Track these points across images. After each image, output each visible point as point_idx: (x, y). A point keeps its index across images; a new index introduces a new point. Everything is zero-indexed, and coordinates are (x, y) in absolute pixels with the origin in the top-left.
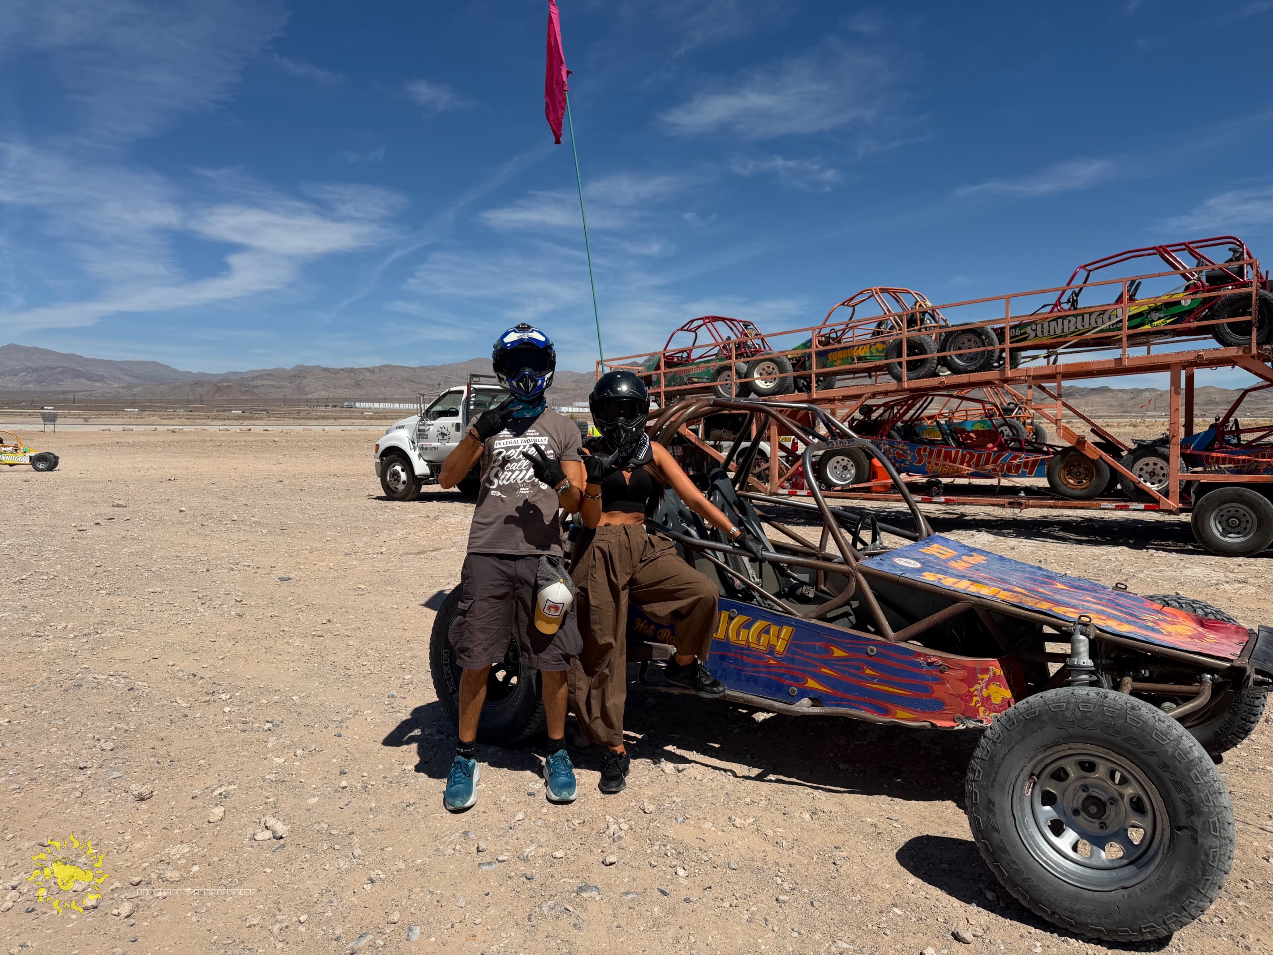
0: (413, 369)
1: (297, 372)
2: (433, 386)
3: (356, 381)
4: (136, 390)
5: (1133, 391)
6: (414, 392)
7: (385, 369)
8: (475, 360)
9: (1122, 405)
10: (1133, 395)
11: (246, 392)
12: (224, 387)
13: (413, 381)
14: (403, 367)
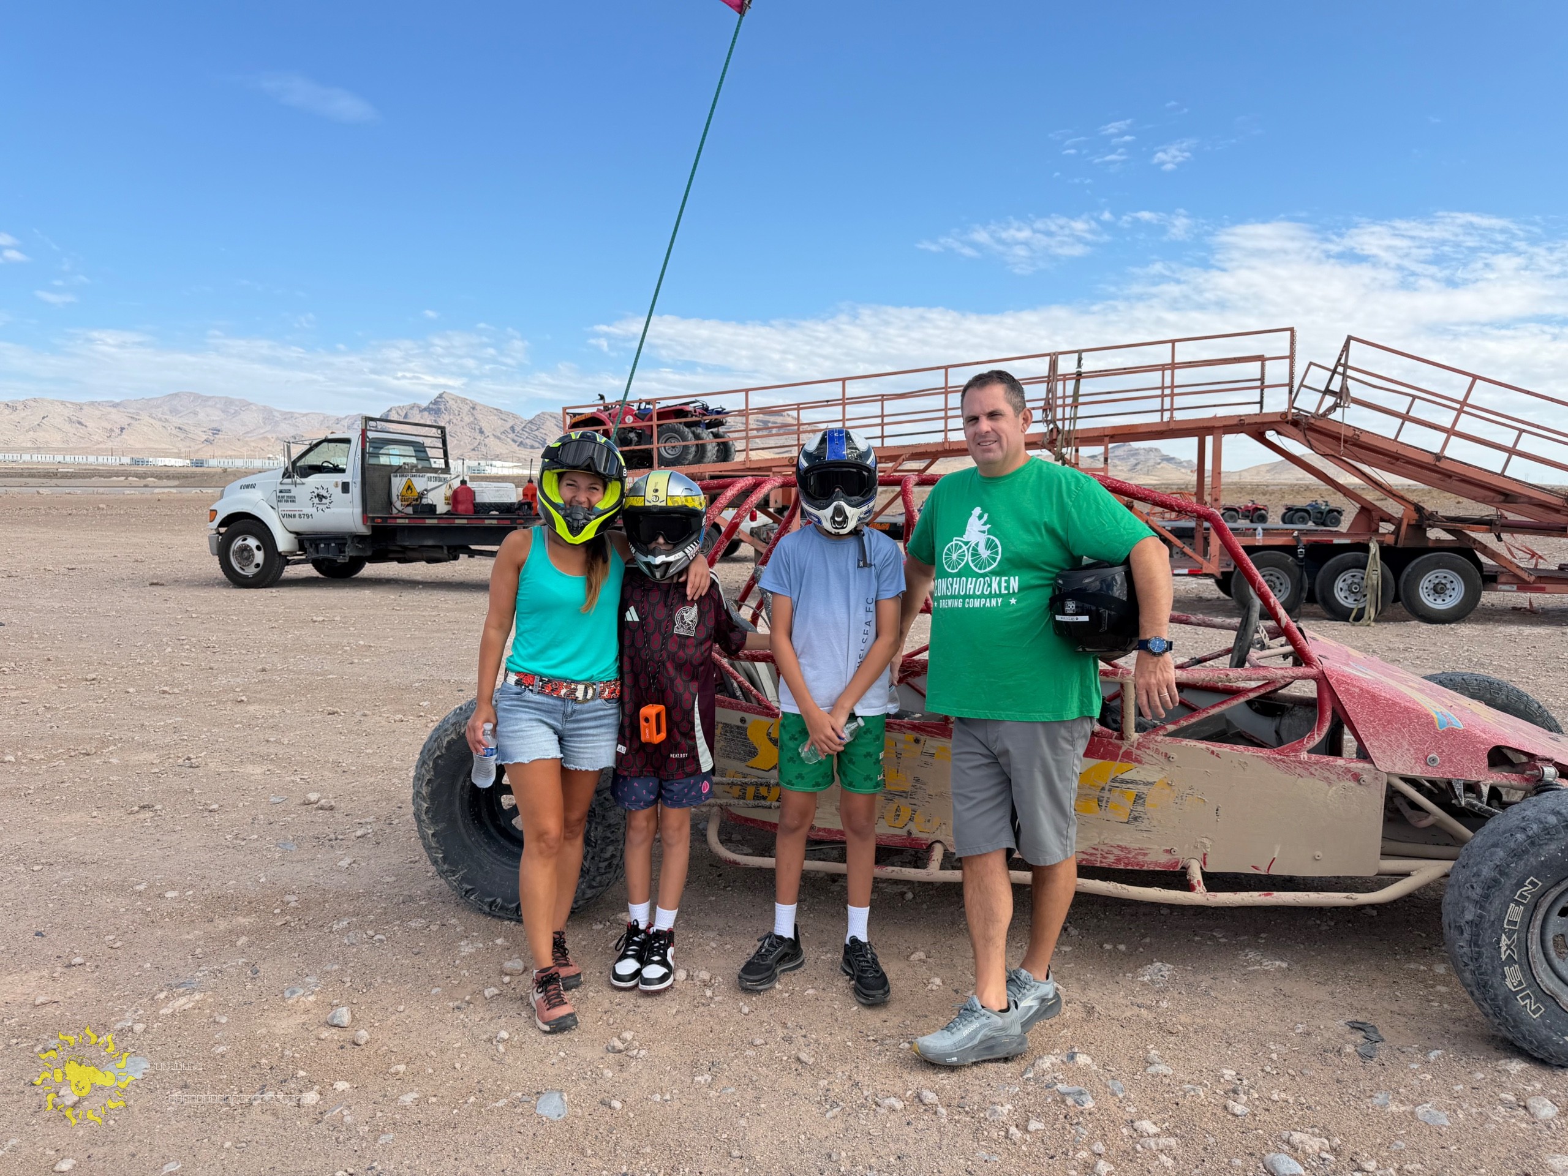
0: (80, 407)
2: (112, 430)
6: (83, 438)
13: (80, 423)
14: (62, 403)
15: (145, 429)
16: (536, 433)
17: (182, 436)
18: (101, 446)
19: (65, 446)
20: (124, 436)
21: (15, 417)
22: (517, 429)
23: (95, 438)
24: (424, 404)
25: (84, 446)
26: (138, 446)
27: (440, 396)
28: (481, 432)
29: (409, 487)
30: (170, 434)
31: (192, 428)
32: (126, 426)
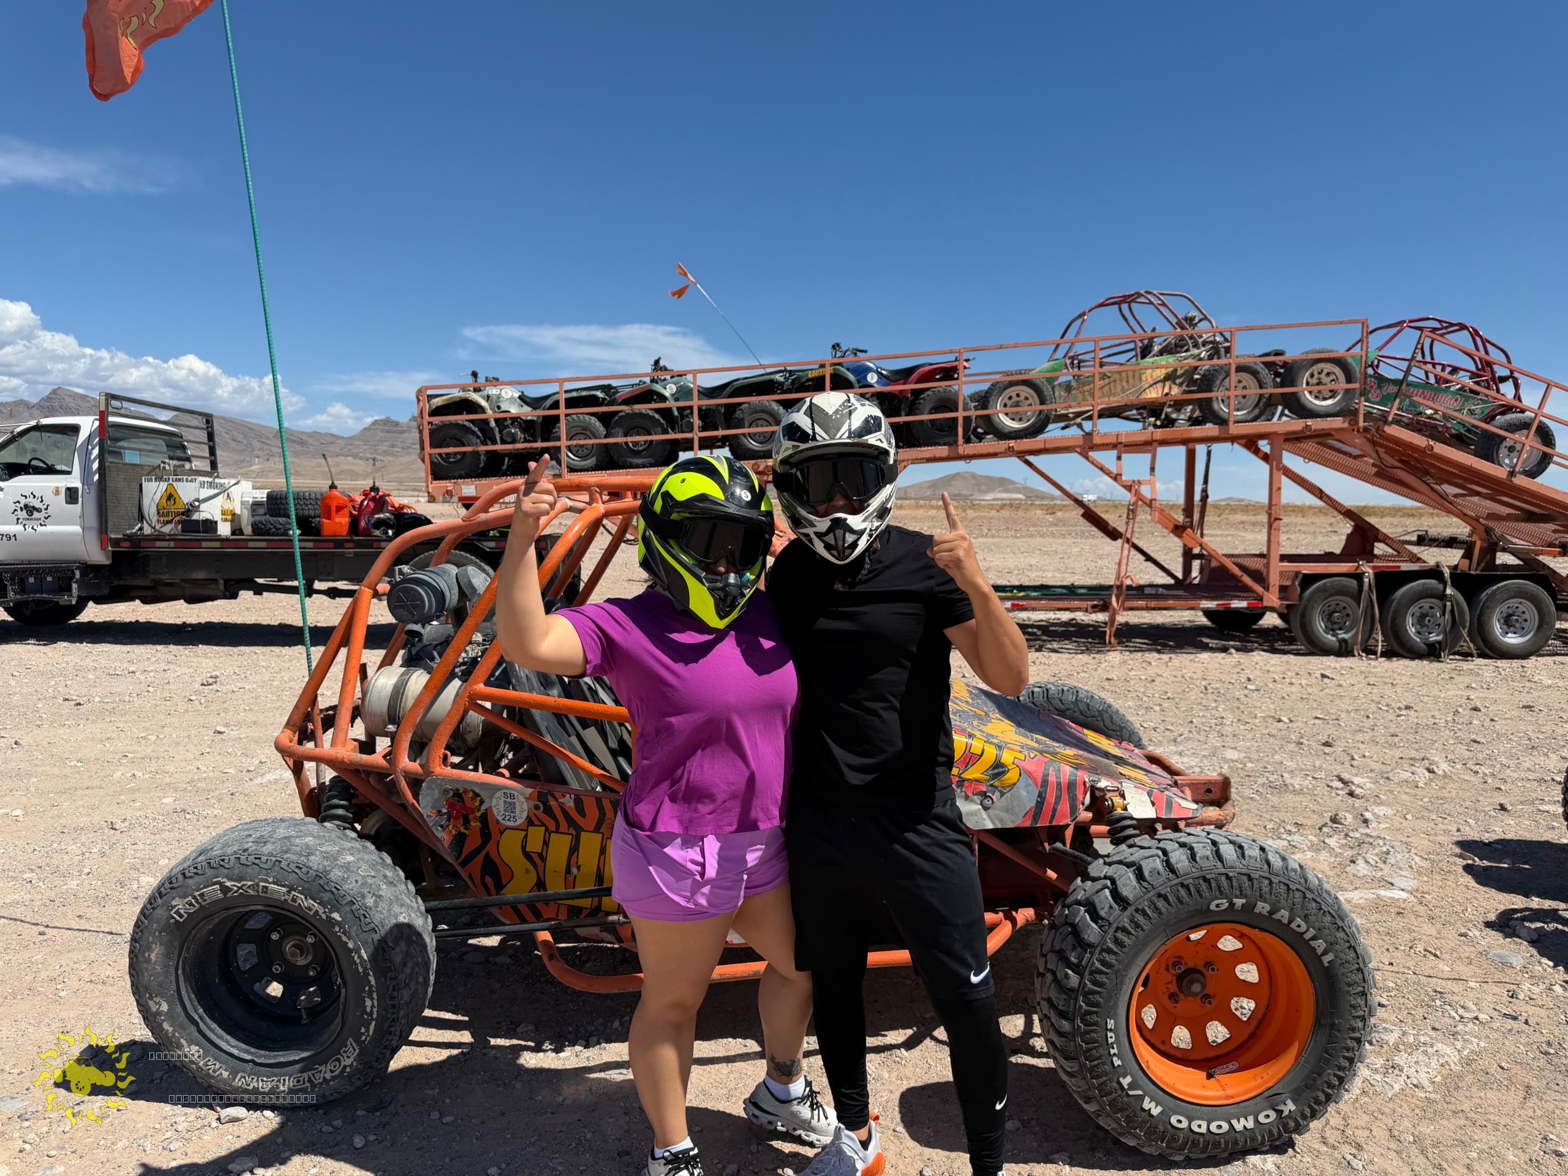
29: (170, 497)
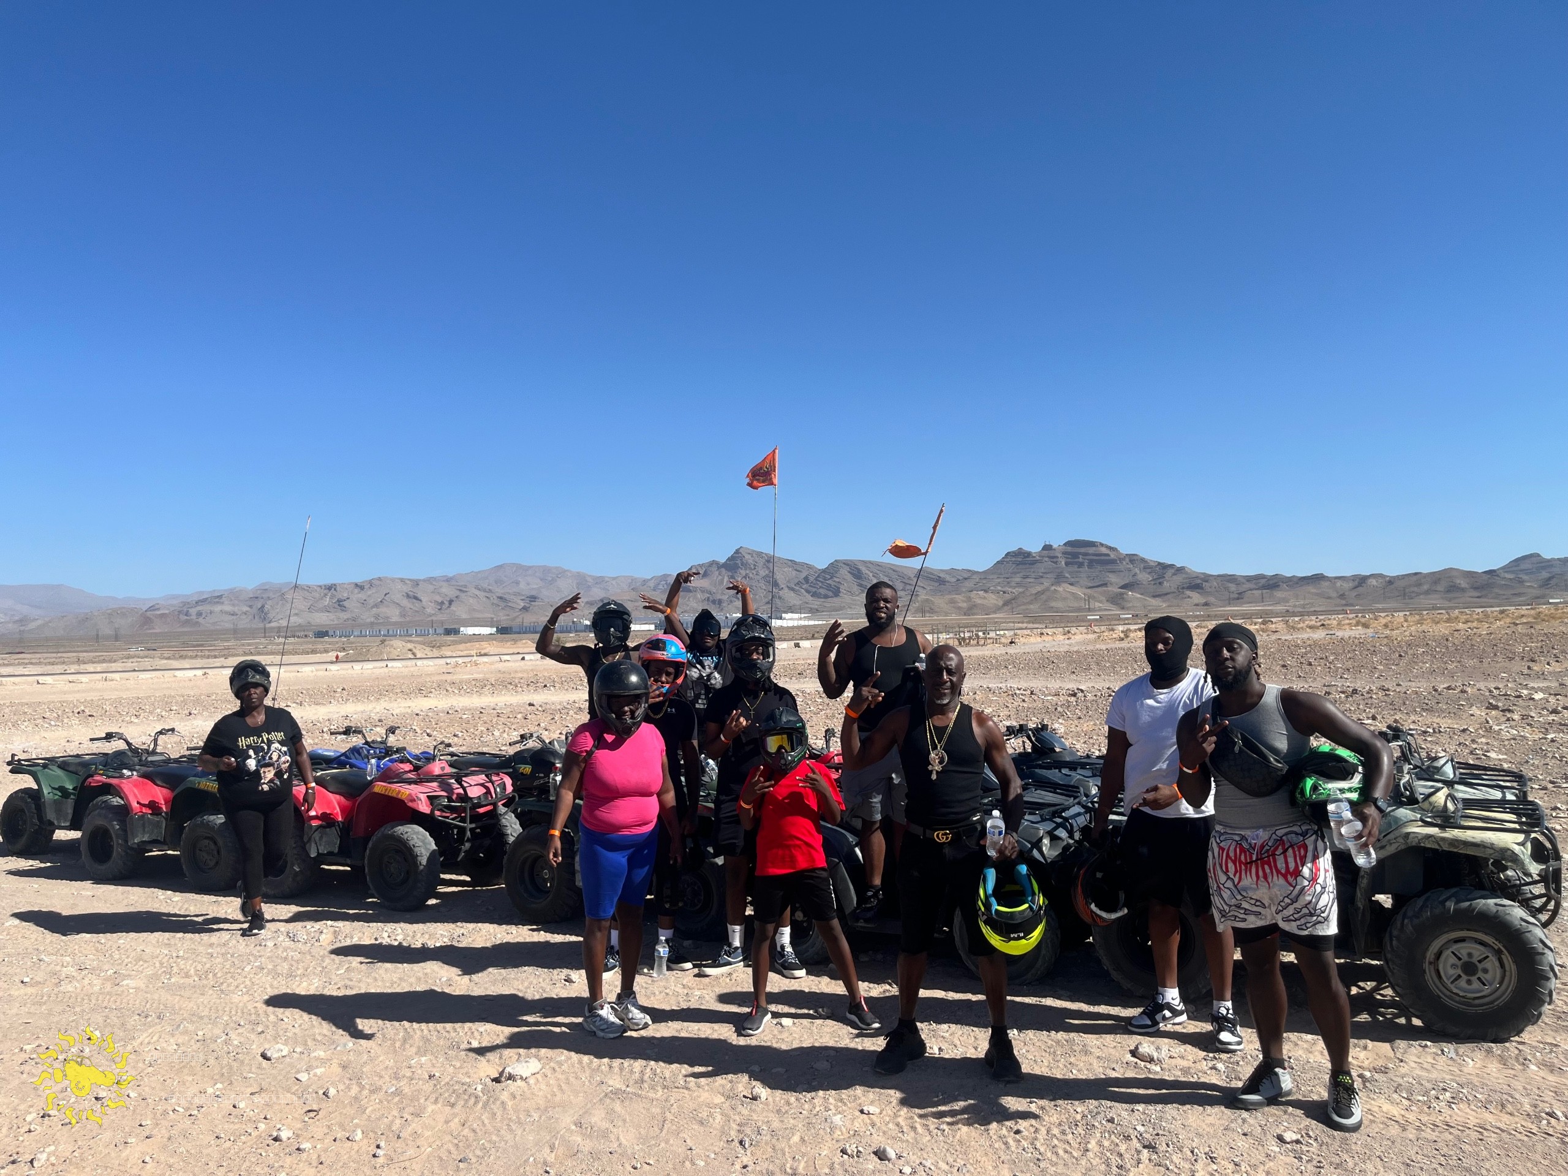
0: (416, 583)
1: (259, 592)
2: (442, 603)
3: (339, 601)
4: (32, 625)
5: (1354, 578)
6: (416, 611)
7: (378, 582)
8: (500, 567)
9: (1342, 596)
10: (1356, 583)
11: (187, 621)
12: (157, 616)
14: (402, 580)
15: (471, 600)
16: (829, 582)
17: (502, 604)
18: (434, 618)
19: (402, 620)
20: (453, 608)
21: (362, 596)
22: (811, 579)
23: (429, 611)
24: (722, 560)
25: (417, 619)
26: (464, 616)
27: (737, 552)
28: (775, 584)
30: (493, 604)
31: (512, 597)
32: (455, 599)
